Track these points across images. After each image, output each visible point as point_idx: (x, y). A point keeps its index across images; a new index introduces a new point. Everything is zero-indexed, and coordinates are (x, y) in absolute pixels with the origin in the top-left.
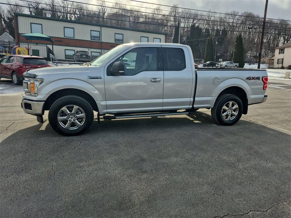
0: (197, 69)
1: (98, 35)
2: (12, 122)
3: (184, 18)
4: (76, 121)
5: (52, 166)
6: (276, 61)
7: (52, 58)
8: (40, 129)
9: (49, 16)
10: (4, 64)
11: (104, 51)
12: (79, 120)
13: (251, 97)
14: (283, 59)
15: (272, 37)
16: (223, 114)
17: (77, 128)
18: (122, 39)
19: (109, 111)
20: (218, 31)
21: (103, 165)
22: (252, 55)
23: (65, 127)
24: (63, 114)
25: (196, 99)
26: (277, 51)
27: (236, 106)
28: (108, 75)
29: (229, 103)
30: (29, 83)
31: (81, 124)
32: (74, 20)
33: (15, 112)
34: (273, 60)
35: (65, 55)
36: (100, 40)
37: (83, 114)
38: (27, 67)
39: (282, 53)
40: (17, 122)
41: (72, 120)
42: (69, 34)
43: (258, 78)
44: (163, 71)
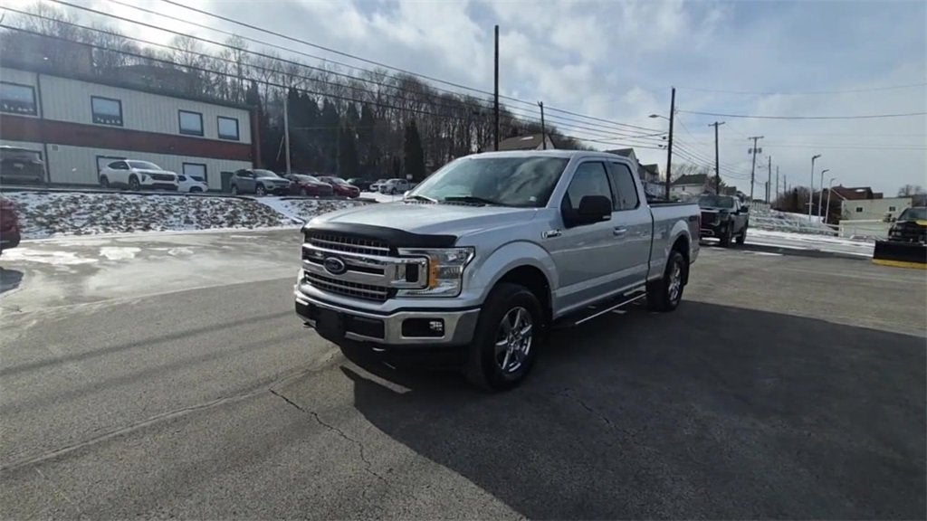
1: (29, 100)
3: (264, 69)
11: (55, 149)
17: (520, 364)
18: (119, 114)
23: (502, 366)
31: (525, 353)
36: (36, 114)
37: (529, 327)
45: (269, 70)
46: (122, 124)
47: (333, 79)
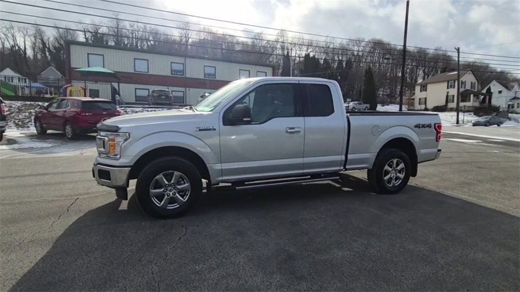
0: (349, 114)
1: (182, 68)
2: (74, 197)
4: (177, 195)
5: (152, 273)
6: (417, 101)
7: (119, 101)
8: (120, 208)
9: (112, 43)
10: (53, 110)
11: (189, 90)
12: (181, 194)
13: (421, 152)
14: (426, 99)
15: (408, 70)
16: (385, 177)
17: (178, 206)
18: (214, 73)
19: (225, 178)
20: (340, 62)
21: (233, 268)
22: (384, 93)
23: (160, 204)
24: (158, 185)
25: (350, 156)
26: (418, 88)
27: (402, 166)
28: (224, 124)
29: (392, 162)
30: (106, 138)
31: (184, 199)
32: (146, 48)
33: (76, 182)
34: (413, 99)
35: (136, 96)
36: (183, 75)
37: (187, 185)
38: (87, 114)
39: (424, 90)
40: (82, 198)
41: (171, 194)
42: (141, 67)
43: (429, 126)
44: (303, 118)
45: (298, 44)
46: (215, 78)
47: (331, 46)
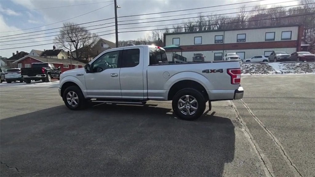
1: (222, 39)
4: (75, 101)
11: (226, 51)
13: (212, 92)
19: (89, 96)
23: (70, 104)
25: (149, 91)
27: (194, 101)
31: (77, 103)
36: (222, 43)
37: (77, 97)
42: (198, 41)
43: (221, 71)
44: (120, 68)
46: (245, 41)
